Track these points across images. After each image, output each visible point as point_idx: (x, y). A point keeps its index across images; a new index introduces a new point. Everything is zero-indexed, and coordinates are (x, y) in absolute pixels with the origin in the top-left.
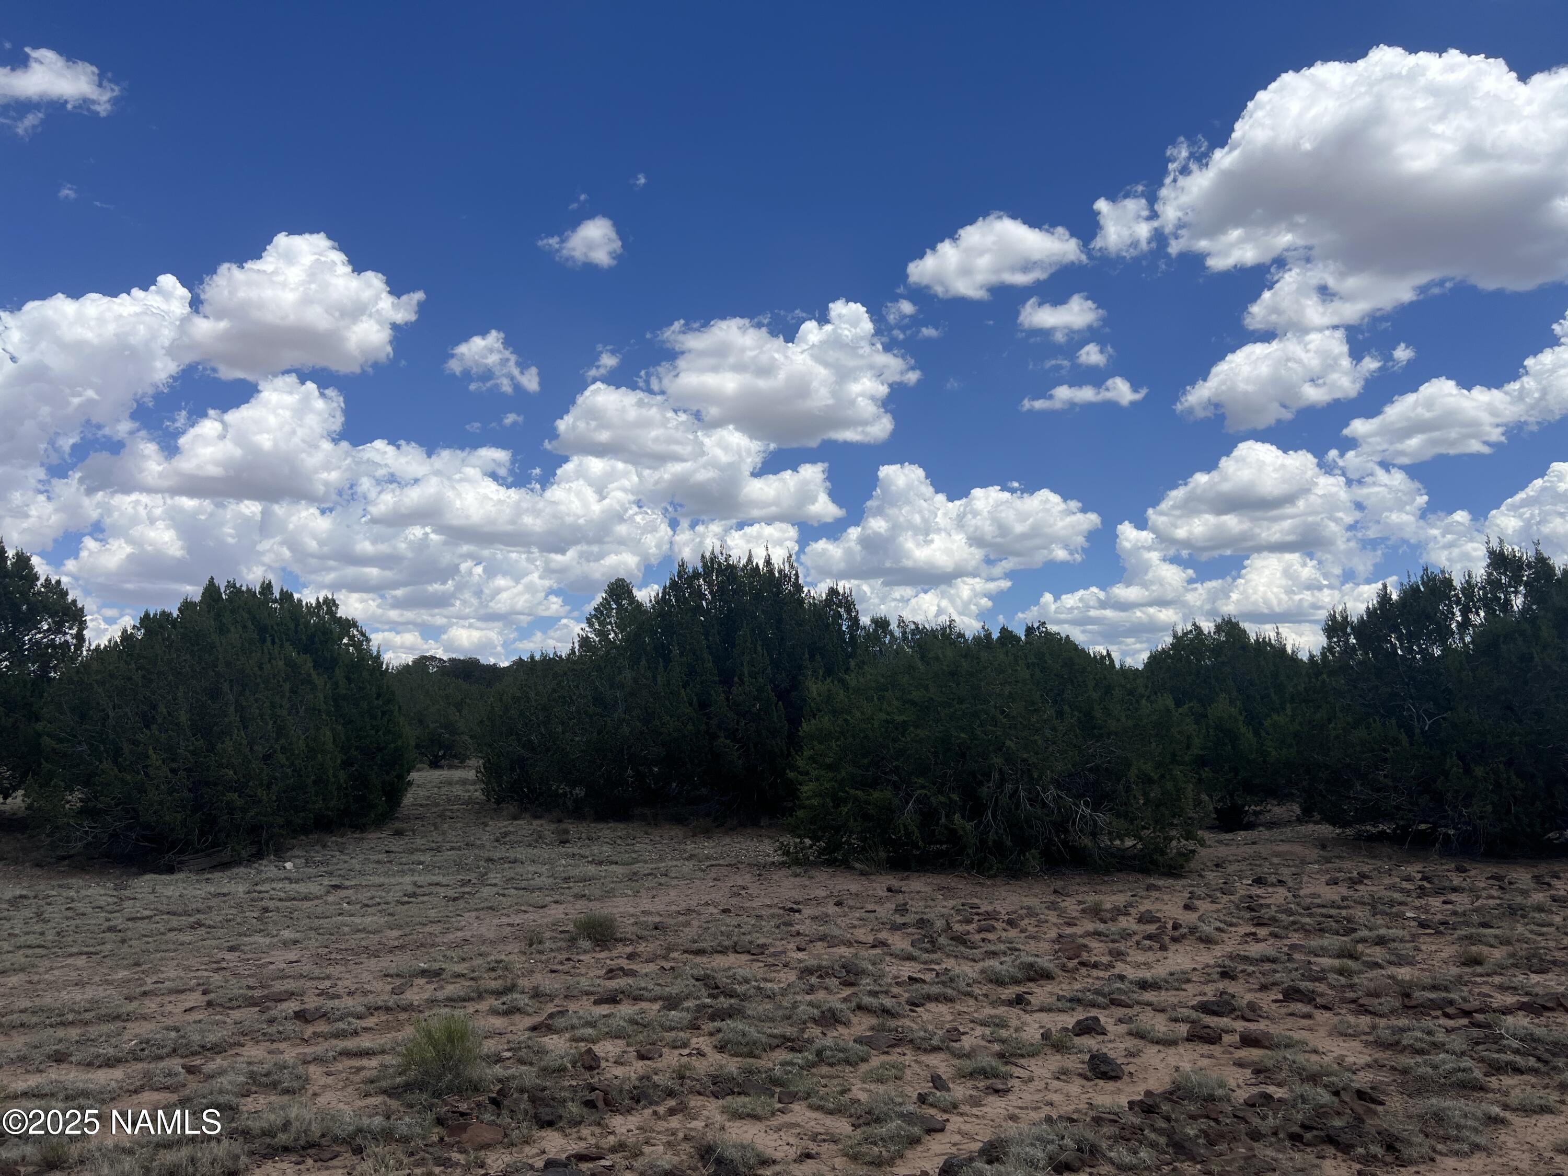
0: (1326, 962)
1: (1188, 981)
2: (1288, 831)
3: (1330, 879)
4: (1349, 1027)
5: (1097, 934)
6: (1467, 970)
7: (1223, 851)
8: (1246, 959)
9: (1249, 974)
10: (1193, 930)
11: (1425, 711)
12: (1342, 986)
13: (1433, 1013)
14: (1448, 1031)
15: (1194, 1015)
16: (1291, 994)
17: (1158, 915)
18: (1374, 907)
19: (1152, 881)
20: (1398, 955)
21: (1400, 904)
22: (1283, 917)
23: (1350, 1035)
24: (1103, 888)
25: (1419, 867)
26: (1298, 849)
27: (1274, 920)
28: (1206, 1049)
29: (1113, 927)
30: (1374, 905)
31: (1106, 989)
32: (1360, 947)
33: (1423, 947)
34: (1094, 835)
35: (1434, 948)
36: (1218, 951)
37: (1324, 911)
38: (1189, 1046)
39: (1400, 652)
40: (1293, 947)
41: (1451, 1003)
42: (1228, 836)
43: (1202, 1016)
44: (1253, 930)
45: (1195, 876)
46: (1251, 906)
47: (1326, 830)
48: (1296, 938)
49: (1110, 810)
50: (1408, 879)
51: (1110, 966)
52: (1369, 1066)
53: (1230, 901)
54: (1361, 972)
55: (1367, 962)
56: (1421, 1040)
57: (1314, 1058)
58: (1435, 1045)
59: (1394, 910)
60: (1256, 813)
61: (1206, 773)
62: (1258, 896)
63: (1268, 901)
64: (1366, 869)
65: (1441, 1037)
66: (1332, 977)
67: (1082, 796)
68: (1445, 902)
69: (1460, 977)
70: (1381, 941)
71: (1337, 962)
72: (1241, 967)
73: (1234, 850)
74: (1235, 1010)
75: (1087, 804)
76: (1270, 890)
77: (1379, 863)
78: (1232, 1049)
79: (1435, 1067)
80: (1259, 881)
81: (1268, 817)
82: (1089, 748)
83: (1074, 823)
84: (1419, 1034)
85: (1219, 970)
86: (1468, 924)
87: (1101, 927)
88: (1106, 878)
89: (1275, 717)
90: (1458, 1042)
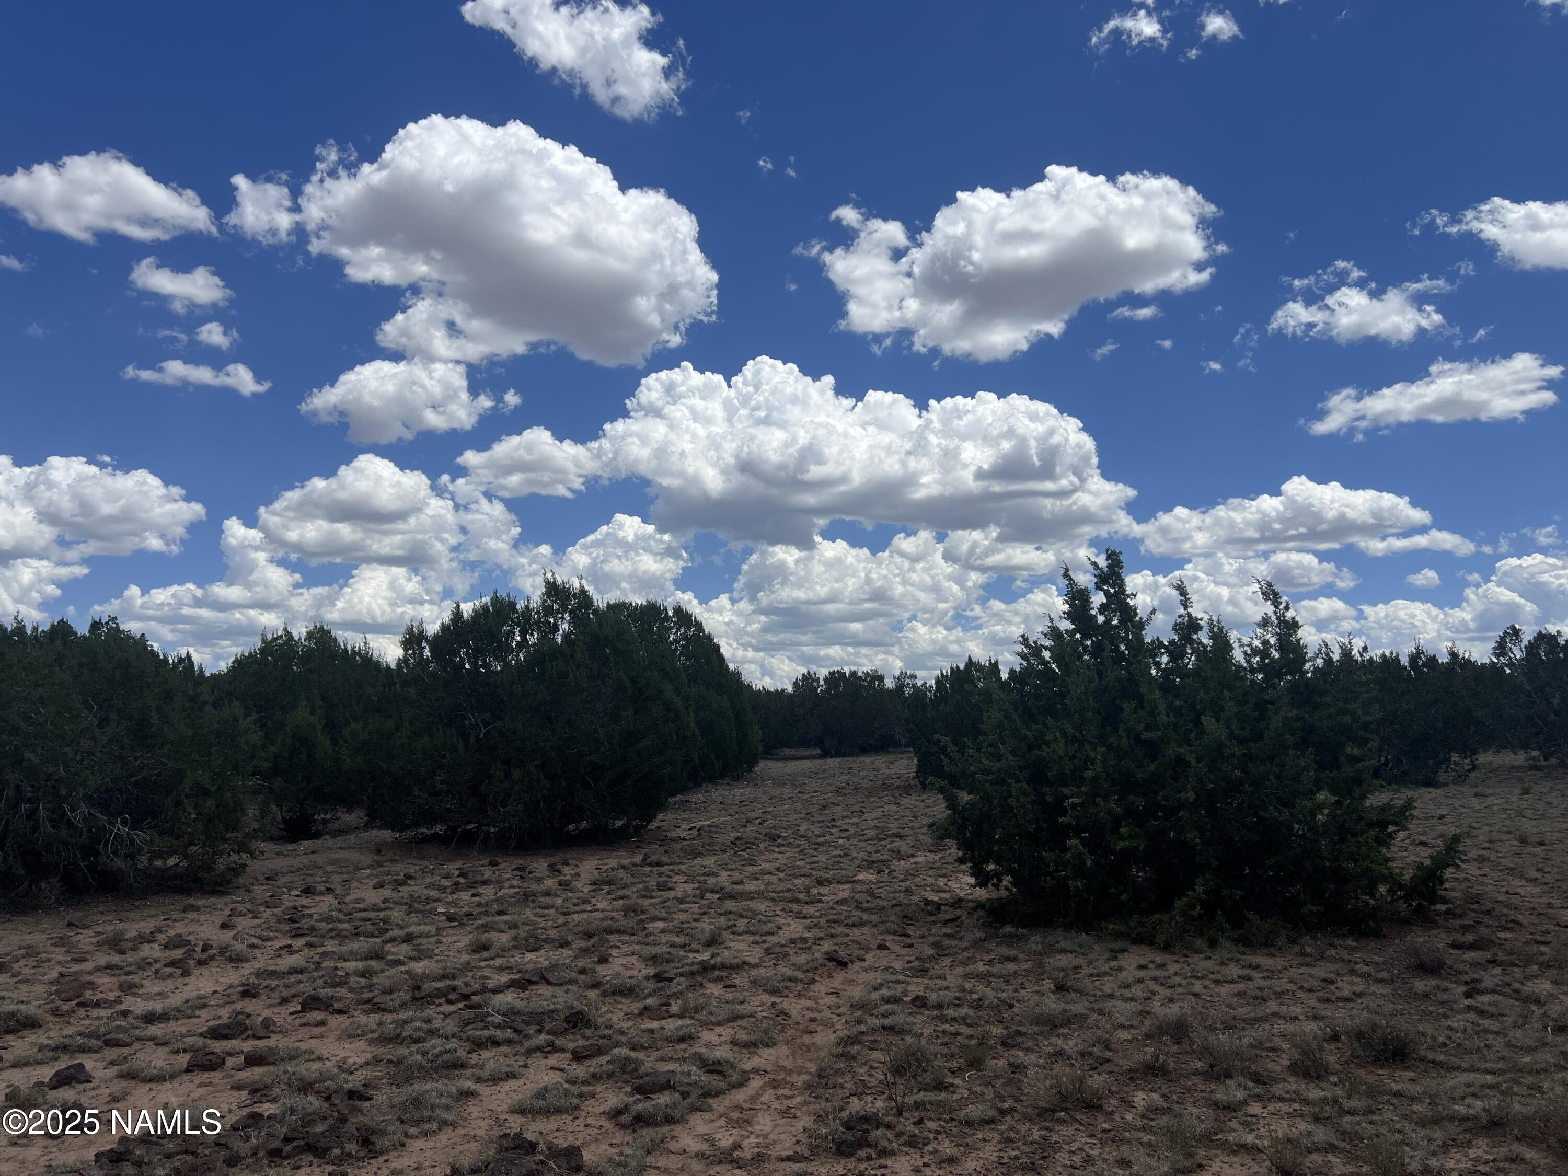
0: (352, 965)
1: (204, 1006)
2: (352, 838)
3: (378, 883)
4: (359, 1027)
5: (110, 968)
6: (476, 956)
7: (279, 863)
8: (273, 974)
9: (272, 989)
10: (223, 950)
11: (483, 721)
12: (362, 988)
13: (437, 1001)
14: (446, 1016)
15: (200, 1042)
16: (311, 1003)
17: (190, 938)
18: (410, 906)
19: (192, 901)
20: (418, 951)
21: (435, 900)
22: (323, 926)
23: (358, 1036)
24: (132, 915)
25: (459, 864)
26: (354, 855)
27: (313, 929)
28: (205, 1076)
29: (130, 958)
30: (411, 906)
31: (102, 1029)
32: (388, 947)
33: (444, 940)
34: (131, 856)
35: (454, 938)
36: (247, 969)
37: (363, 915)
38: (186, 1077)
39: (467, 666)
40: (324, 955)
41: (454, 989)
42: (290, 847)
43: (209, 1041)
44: (289, 942)
45: (242, 891)
46: (294, 917)
47: (387, 835)
48: (331, 946)
49: (155, 827)
50: (447, 876)
51: (118, 1001)
52: (367, 1063)
53: (274, 915)
54: (382, 971)
55: (391, 960)
56: (420, 1029)
57: (317, 1065)
58: (431, 1032)
59: (428, 907)
60: (325, 822)
61: (278, 783)
62: (303, 906)
63: (312, 911)
64: (412, 870)
65: (437, 1023)
66: (354, 981)
67: (120, 814)
68: (473, 895)
69: (468, 963)
70: (408, 939)
71: (360, 965)
72: (265, 983)
73: (289, 861)
74: (246, 1029)
75: (124, 822)
76: (317, 899)
77: (426, 863)
78: (233, 1072)
79: (424, 1054)
80: (308, 891)
81: (337, 825)
82: (136, 759)
83: (107, 844)
84: (418, 1024)
85: (241, 989)
86: (487, 914)
87: (116, 959)
88: (137, 903)
89: (354, 725)
90: (451, 1026)
